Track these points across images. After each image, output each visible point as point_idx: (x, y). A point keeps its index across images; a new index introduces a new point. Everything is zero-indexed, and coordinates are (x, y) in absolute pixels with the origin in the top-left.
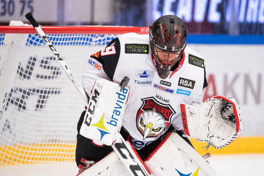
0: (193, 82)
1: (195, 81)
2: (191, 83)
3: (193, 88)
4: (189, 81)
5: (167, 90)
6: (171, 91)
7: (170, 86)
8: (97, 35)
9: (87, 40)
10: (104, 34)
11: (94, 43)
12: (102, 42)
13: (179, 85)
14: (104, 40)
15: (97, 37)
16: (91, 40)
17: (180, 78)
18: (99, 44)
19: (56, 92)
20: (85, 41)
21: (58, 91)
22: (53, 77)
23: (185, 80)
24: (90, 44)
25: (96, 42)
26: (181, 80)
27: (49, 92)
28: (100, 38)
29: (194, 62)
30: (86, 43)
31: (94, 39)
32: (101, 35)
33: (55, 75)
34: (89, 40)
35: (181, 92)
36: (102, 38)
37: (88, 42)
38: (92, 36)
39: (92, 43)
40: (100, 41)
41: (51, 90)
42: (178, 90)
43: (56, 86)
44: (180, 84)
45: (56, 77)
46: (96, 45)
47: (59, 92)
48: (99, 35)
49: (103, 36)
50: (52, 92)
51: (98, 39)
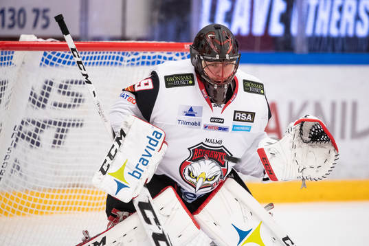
0: (253, 114)
1: (254, 113)
2: (249, 115)
3: (253, 122)
4: (247, 113)
5: (220, 129)
6: (225, 129)
7: (223, 123)
8: (130, 53)
9: (117, 59)
10: (138, 52)
11: (126, 63)
12: (136, 62)
13: (234, 120)
14: (138, 59)
15: (129, 56)
16: (122, 59)
17: (235, 112)
18: (132, 64)
19: (78, 125)
20: (115, 61)
21: (80, 122)
22: (74, 106)
23: (242, 112)
24: (120, 64)
25: (128, 61)
26: (237, 114)
27: (69, 124)
28: (133, 56)
29: (252, 89)
30: (116, 63)
31: (126, 58)
32: (135, 52)
33: (77, 103)
34: (119, 59)
35: (238, 128)
36: (136, 57)
37: (119, 61)
38: (123, 54)
39: (123, 63)
40: (133, 60)
41: (72, 122)
42: (234, 126)
43: (77, 117)
44: (236, 118)
45: (78, 105)
46: (128, 65)
47: (82, 124)
48: (132, 53)
49: (137, 54)
50: (73, 124)
51: (130, 58)
